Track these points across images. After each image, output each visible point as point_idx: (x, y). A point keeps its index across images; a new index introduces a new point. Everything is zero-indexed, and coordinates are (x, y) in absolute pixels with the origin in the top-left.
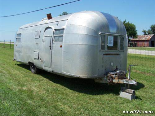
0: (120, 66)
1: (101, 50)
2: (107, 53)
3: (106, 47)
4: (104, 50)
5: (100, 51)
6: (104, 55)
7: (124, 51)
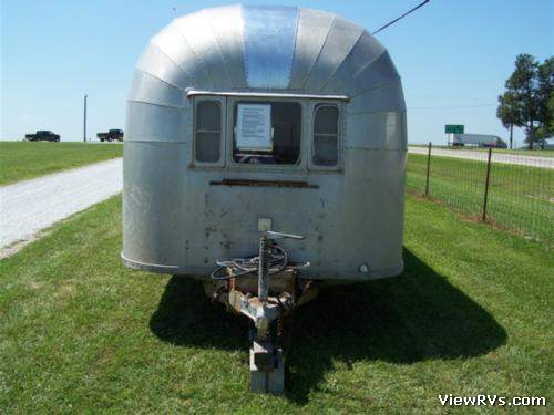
0: (320, 238)
1: (197, 164)
2: (232, 175)
3: (225, 150)
4: (214, 164)
5: (192, 167)
6: (212, 183)
7: (341, 171)
